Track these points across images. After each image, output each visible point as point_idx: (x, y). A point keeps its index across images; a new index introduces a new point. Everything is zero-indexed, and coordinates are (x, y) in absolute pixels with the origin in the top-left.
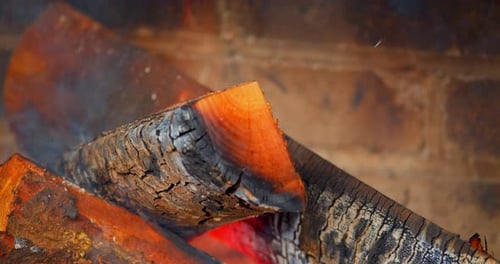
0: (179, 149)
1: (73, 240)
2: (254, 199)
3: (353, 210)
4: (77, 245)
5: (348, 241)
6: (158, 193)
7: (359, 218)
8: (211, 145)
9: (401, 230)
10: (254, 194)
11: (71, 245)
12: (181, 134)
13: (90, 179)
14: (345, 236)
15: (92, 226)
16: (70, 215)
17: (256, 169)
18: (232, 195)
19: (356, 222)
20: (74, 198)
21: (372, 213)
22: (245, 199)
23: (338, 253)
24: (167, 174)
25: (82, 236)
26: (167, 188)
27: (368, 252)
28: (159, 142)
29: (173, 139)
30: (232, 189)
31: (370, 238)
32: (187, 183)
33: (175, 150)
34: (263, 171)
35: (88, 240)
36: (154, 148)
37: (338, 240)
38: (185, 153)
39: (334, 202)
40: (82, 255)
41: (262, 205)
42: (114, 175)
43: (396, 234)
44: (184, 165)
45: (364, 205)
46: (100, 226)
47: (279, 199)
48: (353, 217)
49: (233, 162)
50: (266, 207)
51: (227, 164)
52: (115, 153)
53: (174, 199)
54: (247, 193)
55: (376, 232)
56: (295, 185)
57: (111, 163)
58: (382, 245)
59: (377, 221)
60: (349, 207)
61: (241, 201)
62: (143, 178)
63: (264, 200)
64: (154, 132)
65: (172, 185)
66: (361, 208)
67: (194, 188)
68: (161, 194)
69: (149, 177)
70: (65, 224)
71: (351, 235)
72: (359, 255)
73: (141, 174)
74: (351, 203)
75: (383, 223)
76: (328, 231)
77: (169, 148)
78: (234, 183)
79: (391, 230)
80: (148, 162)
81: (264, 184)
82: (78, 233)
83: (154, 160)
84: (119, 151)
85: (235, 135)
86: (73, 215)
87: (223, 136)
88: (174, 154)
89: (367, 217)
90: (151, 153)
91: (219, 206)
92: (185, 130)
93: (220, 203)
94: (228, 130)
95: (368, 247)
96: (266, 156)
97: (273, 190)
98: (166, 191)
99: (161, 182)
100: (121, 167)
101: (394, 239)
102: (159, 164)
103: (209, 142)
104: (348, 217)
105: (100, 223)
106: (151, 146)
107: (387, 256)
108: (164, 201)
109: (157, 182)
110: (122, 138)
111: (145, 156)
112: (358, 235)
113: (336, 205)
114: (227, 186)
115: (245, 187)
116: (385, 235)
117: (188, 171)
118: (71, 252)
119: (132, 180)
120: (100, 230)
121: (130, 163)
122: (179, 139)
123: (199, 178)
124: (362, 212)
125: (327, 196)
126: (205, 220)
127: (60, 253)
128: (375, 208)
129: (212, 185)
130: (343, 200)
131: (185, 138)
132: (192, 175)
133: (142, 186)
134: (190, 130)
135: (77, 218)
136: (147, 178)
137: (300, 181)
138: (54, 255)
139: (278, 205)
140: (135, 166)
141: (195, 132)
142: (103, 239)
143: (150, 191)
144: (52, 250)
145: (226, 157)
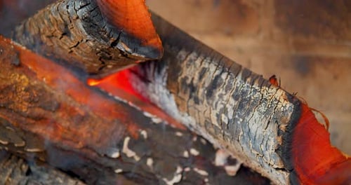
0: (80, 17)
1: (17, 79)
2: (129, 50)
3: (198, 62)
4: (20, 82)
5: (195, 82)
6: (70, 48)
7: (202, 66)
8: (100, 14)
9: (227, 73)
10: (128, 47)
11: (16, 83)
12: (81, 7)
13: (30, 41)
14: (193, 79)
15: (30, 71)
16: (14, 62)
17: (130, 30)
18: (115, 48)
19: (200, 69)
20: (18, 53)
21: (210, 63)
22: (123, 50)
23: (189, 90)
24: (75, 35)
25: (23, 77)
26: (75, 44)
27: (206, 88)
28: (68, 13)
29: (76, 11)
30: (114, 44)
31: (207, 80)
32: (87, 41)
33: (78, 18)
34: (134, 32)
35: (27, 80)
36: (65, 17)
37: (189, 82)
38: (85, 19)
39: (187, 57)
40: (23, 89)
41: (134, 54)
42: (44, 38)
43: (224, 76)
44: (84, 27)
45: (205, 58)
46: (35, 71)
47: (146, 51)
48: (198, 66)
49: (115, 26)
50: (137, 55)
51: (110, 26)
52: (44, 23)
53: (80, 52)
54: (124, 45)
55: (211, 74)
56: (156, 42)
57: (42, 30)
58: (215, 84)
59: (213, 68)
60: (195, 60)
61: (121, 52)
62: (60, 38)
63: (135, 50)
64: (65, 6)
65: (79, 43)
66: (203, 61)
67: (91, 44)
68: (73, 49)
69: (65, 37)
70: (12, 69)
71: (196, 78)
72: (201, 90)
73: (60, 36)
74: (197, 58)
75: (216, 70)
76: (183, 76)
77: (75, 17)
78: (115, 39)
79: (221, 74)
80: (63, 27)
81: (135, 40)
82: (20, 75)
83: (66, 26)
84: (46, 21)
85: (117, 9)
86: (17, 63)
87: (107, 8)
88: (78, 20)
89: (207, 66)
90: (64, 21)
91: (109, 56)
92: (83, 4)
93: (109, 54)
94: (112, 6)
95: (206, 85)
96: (137, 22)
97: (141, 44)
98: (75, 46)
99: (72, 41)
100: (48, 33)
101: (222, 79)
102: (69, 28)
103: (99, 13)
104: (195, 67)
105: (36, 69)
106: (64, 16)
107: (218, 90)
108: (75, 54)
109: (69, 40)
110: (48, 13)
111: (61, 24)
112: (201, 77)
113: (188, 59)
114: (111, 42)
115: (122, 42)
116: (218, 77)
117: (87, 32)
118: (16, 87)
119: (54, 40)
120: (35, 74)
121: (53, 29)
122: (80, 10)
123: (94, 36)
124: (203, 63)
125: (182, 53)
126: (103, 67)
127: (8, 88)
128: (211, 60)
129: (102, 41)
130: (192, 56)
131: (84, 9)
132: (89, 34)
133: (61, 44)
134: (87, 5)
135: (20, 65)
136: (63, 38)
137: (159, 39)
138: (5, 89)
139: (144, 54)
140: (56, 30)
141: (90, 6)
142: (36, 79)
143: (66, 48)
144: (4, 85)
145: (110, 22)
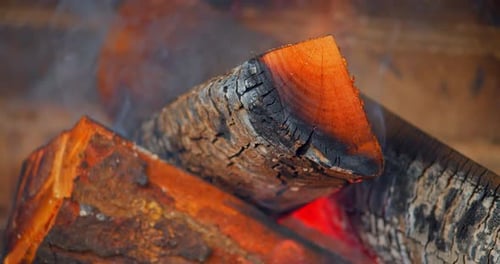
0: (246, 106)
1: (142, 209)
2: (326, 161)
3: (443, 180)
4: (147, 214)
5: (438, 213)
6: (230, 158)
7: (449, 187)
8: (280, 101)
9: (491, 198)
10: (325, 156)
11: (140, 214)
12: (248, 90)
13: (165, 147)
14: (435, 207)
15: (164, 195)
16: (139, 180)
17: (328, 128)
18: (303, 157)
19: (447, 191)
20: (145, 165)
21: (463, 182)
22: (315, 160)
23: (427, 227)
24: (237, 136)
25: (153, 205)
26: (238, 152)
27: (457, 224)
28: (227, 100)
29: (240, 95)
30: (302, 150)
31: (459, 210)
32: (257, 145)
33: (242, 107)
34: (336, 130)
35: (159, 210)
36: (222, 106)
37: (427, 212)
38: (254, 110)
39: (424, 171)
40: (152, 224)
41: (334, 168)
42: (187, 141)
43: (487, 203)
44: (252, 123)
45: (455, 173)
46: (173, 195)
47: (354, 162)
48: (443, 187)
49: (304, 121)
50: (339, 170)
51: (296, 121)
52: (187, 116)
53: (246, 164)
54: (317, 154)
55: (466, 201)
56: (372, 149)
57: (183, 128)
58: (472, 216)
59: (468, 190)
60: (438, 177)
61: (313, 164)
62: (214, 141)
63: (336, 162)
64: (222, 88)
65: (243, 149)
66: (451, 177)
67: (264, 150)
68: (234, 159)
69: (220, 140)
70: (134, 192)
71: (441, 206)
72: (448, 227)
73: (212, 138)
74: (442, 173)
75: (474, 192)
76: (417, 204)
77: (237, 106)
78: (304, 142)
79: (482, 199)
80: (217, 123)
81: (337, 145)
82: (148, 202)
83: (223, 120)
84: (190, 114)
85: (306, 92)
86: (143, 182)
87: (292, 92)
88: (243, 111)
89: (458, 186)
90: (220, 113)
91: (293, 171)
92: (251, 85)
93: (293, 168)
94: (299, 87)
95: (457, 218)
96: (339, 114)
97: (346, 152)
98: (237, 155)
99: (232, 146)
100: (193, 133)
101: (484, 209)
102: (228, 124)
103: (277, 98)
104: (438, 187)
105: (173, 192)
106: (220, 104)
107: (476, 226)
108: (237, 168)
109: (227, 145)
110: (193, 100)
111: (214, 117)
112: (448, 205)
113: (426, 175)
114: (296, 147)
115: (315, 147)
116: (476, 205)
117: (256, 130)
118: (141, 222)
119: (204, 144)
120: (172, 200)
121: (201, 126)
122: (246, 95)
123: (268, 138)
124: (452, 181)
125: (417, 166)
126: (284, 190)
127: (128, 222)
128: (466, 177)
129: (281, 146)
130: (434, 170)
131: (252, 92)
132: (260, 134)
133: (214, 151)
134: (257, 85)
135: (148, 186)
136: (218, 142)
137: (377, 143)
138: (123, 224)
139: (351, 168)
140: (206, 129)
141: (261, 87)
142: (174, 208)
143: (222, 157)
144: (121, 219)
145: (296, 114)
